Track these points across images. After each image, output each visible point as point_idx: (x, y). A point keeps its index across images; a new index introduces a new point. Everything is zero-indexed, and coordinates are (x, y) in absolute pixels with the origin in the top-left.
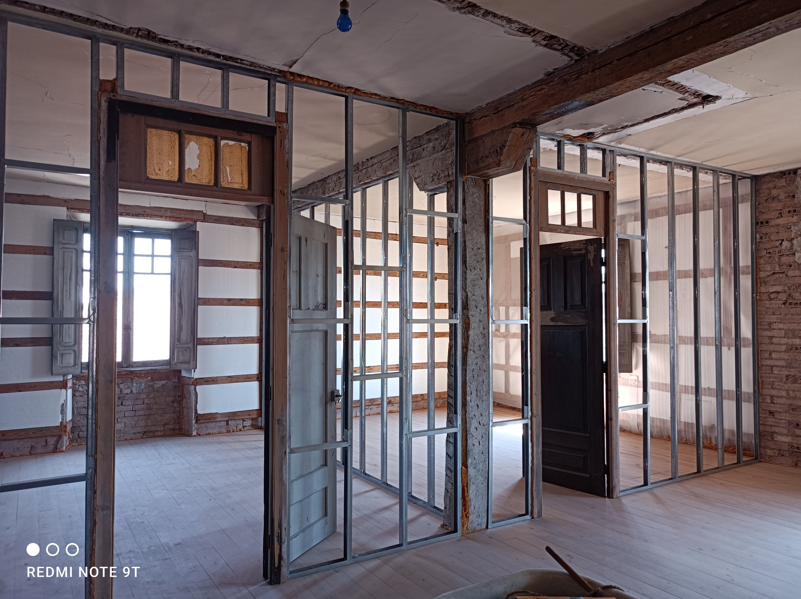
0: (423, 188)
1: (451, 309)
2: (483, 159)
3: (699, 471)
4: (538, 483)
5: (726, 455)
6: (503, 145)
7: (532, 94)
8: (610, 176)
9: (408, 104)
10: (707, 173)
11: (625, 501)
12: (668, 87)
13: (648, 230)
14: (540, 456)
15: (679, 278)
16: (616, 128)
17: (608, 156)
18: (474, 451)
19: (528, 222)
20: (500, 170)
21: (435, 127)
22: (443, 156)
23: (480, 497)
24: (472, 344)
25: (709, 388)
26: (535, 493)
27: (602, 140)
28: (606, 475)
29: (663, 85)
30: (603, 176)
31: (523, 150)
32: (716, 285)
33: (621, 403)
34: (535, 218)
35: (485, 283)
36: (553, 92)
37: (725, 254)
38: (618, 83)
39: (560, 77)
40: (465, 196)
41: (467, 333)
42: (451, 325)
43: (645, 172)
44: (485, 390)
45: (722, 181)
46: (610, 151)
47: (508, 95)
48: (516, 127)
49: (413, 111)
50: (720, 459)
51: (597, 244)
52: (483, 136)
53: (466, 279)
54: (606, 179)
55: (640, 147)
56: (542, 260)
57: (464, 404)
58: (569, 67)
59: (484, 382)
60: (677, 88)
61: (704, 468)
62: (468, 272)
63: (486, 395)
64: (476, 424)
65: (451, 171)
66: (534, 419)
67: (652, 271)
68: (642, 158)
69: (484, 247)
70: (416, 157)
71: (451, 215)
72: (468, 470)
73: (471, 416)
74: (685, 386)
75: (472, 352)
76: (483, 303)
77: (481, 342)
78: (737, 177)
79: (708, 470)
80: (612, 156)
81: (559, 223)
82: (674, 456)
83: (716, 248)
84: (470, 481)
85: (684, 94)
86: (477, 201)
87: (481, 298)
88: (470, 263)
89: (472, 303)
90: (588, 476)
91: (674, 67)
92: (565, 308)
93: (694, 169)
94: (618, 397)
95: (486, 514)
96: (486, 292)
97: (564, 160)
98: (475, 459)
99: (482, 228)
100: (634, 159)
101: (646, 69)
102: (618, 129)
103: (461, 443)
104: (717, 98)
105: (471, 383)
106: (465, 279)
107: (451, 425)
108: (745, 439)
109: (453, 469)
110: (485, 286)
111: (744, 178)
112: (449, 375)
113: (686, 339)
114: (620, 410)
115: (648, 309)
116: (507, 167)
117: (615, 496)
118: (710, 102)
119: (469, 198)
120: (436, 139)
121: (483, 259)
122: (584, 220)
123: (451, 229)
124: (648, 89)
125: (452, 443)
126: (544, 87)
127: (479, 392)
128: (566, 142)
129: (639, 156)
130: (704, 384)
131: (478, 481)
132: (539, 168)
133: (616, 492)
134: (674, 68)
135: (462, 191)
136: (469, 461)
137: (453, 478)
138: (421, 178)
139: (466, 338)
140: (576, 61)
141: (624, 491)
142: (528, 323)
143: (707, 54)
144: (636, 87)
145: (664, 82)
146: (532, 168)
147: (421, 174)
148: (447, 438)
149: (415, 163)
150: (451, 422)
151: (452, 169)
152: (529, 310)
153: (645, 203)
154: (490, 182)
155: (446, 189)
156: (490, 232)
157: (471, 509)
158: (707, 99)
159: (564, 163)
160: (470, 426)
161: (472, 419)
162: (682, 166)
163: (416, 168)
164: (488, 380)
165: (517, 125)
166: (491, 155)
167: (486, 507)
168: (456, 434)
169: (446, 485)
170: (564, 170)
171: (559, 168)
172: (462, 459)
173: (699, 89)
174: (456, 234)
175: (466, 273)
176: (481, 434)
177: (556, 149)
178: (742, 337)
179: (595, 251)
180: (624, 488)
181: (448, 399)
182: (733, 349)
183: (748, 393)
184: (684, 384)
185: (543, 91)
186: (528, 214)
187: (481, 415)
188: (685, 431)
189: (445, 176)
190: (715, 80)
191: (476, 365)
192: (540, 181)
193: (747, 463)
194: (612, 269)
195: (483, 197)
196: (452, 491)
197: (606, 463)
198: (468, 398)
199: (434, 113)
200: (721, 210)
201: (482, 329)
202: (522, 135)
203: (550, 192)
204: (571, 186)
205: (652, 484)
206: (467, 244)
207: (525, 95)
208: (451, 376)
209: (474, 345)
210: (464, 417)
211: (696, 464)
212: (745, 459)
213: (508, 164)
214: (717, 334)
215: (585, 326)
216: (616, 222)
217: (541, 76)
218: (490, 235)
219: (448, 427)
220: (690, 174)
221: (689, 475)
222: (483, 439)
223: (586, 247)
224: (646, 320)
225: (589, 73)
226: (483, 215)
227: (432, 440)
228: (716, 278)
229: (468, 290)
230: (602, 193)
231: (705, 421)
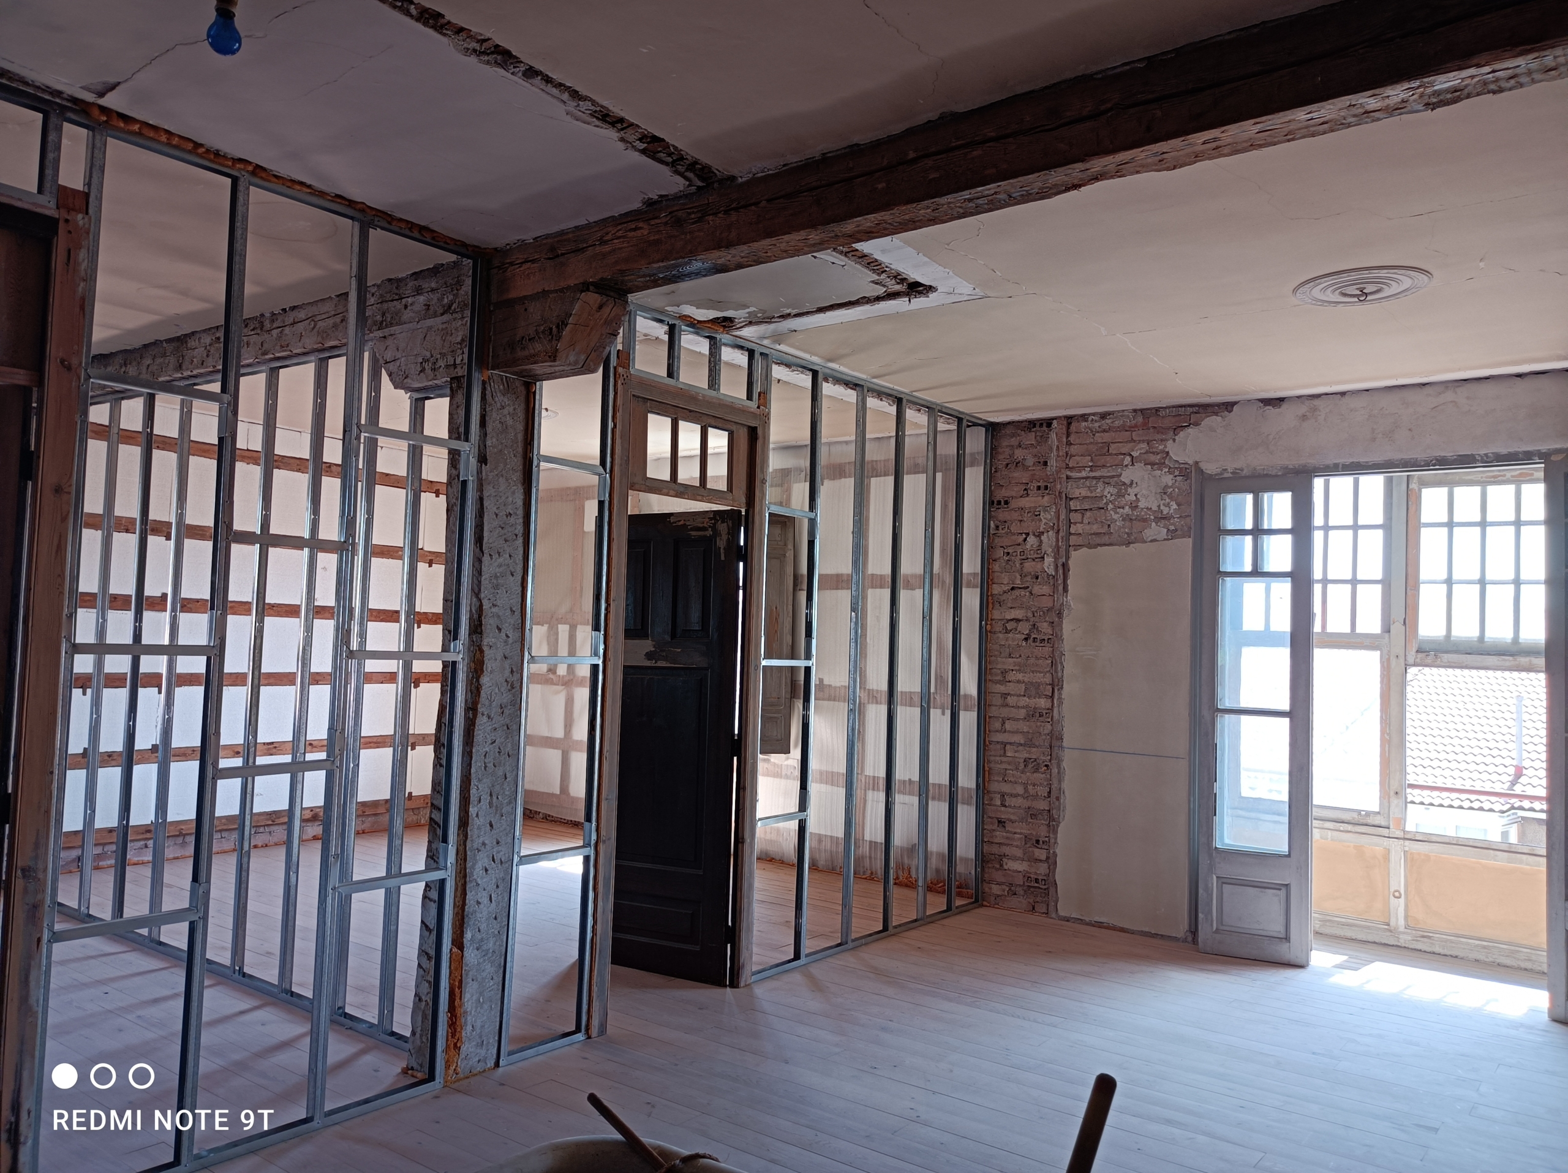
0: (402, 383)
1: (447, 632)
2: (524, 342)
3: (885, 928)
4: (605, 967)
5: (930, 897)
6: (563, 322)
7: (620, 234)
8: (759, 399)
9: (374, 213)
10: (919, 410)
11: (759, 991)
12: (854, 258)
13: (820, 501)
14: (610, 916)
15: (872, 587)
16: (772, 315)
17: (759, 361)
18: (479, 915)
19: (608, 470)
20: (557, 369)
21: (431, 266)
22: (444, 326)
23: (486, 1006)
24: (487, 703)
25: (910, 780)
26: (595, 988)
27: (748, 332)
28: (729, 945)
29: (846, 254)
30: (748, 399)
31: (602, 335)
32: (926, 603)
33: (762, 810)
34: (621, 465)
35: (520, 582)
36: (656, 237)
37: (943, 551)
38: (767, 242)
39: (670, 213)
40: (485, 410)
41: (478, 681)
42: (445, 665)
43: (819, 398)
44: (507, 793)
45: (941, 426)
46: (762, 354)
47: (575, 227)
48: (588, 290)
49: (383, 228)
50: (920, 904)
51: (732, 518)
52: (525, 297)
53: (480, 573)
54: (753, 405)
55: (812, 354)
56: (631, 543)
57: (464, 823)
58: (686, 196)
59: (506, 778)
60: (868, 264)
61: (895, 921)
62: (486, 559)
63: (510, 803)
64: (486, 860)
65: (460, 358)
66: (601, 847)
67: (824, 572)
68: (815, 374)
69: (520, 512)
70: (389, 319)
71: (456, 445)
72: (465, 953)
73: (475, 846)
74: (874, 777)
75: (485, 719)
76: (512, 622)
77: (506, 698)
78: (965, 423)
79: (900, 925)
80: (764, 363)
81: (666, 476)
82: (846, 905)
83: (928, 540)
84: (467, 975)
85: (879, 275)
86: (510, 422)
87: (508, 612)
88: (491, 541)
89: (491, 621)
90: (698, 948)
91: (856, 229)
92: (673, 636)
93: (899, 401)
94: (757, 801)
95: (497, 1038)
96: (520, 600)
97: (679, 362)
98: (479, 931)
99: (517, 476)
100: (802, 373)
101: (813, 225)
102: (774, 317)
103: (452, 901)
104: (930, 289)
105: (479, 780)
106: (478, 572)
107: (435, 865)
108: (960, 868)
109: (432, 953)
110: (520, 589)
111: (975, 424)
112: (437, 763)
113: (879, 696)
114: (759, 824)
115: (814, 642)
116: (570, 364)
117: (742, 984)
118: (920, 293)
119: (494, 415)
120: (433, 290)
121: (516, 535)
122: (711, 472)
123: (454, 472)
124: (822, 256)
125: (435, 902)
126: (641, 225)
127: (495, 798)
128: (683, 327)
129: (811, 370)
130: (899, 774)
131: (484, 974)
132: (632, 371)
133: (744, 976)
134: (859, 232)
135: (479, 399)
136: (468, 935)
137: (432, 973)
138: (398, 363)
139: (475, 690)
140: (699, 188)
141: (759, 972)
142: (600, 662)
143: (907, 217)
144: (797, 252)
145: (848, 250)
146: (620, 370)
147: (399, 355)
148: (425, 890)
149: (386, 332)
150: (433, 858)
151: (463, 353)
152: (602, 637)
153: (818, 454)
154: (538, 387)
155: (448, 391)
156: (534, 484)
157: (466, 1032)
158: (915, 289)
159: (679, 368)
160: (474, 865)
161: (479, 851)
162: (880, 394)
163: (389, 342)
164: (515, 773)
165: (591, 288)
166: (539, 338)
167: (498, 1024)
168: (442, 882)
169: (417, 986)
170: (678, 379)
171: (670, 374)
172: (454, 933)
173: (902, 270)
174: (464, 483)
175: (480, 561)
176: (494, 881)
177: (666, 338)
178: (962, 692)
179: (729, 533)
180: (760, 967)
181: (431, 812)
182: (948, 713)
183: (969, 789)
184: (871, 774)
185: (639, 233)
186: (609, 455)
187: (498, 843)
188: (870, 858)
189: (447, 366)
190: (926, 259)
191: (493, 743)
192: (634, 396)
193: (962, 910)
194: (756, 567)
195: (521, 414)
196: (429, 998)
197: (730, 924)
198: (473, 810)
199: (429, 240)
200: (939, 476)
201: (507, 672)
202: (600, 307)
203: (651, 417)
204: (691, 411)
205: (807, 956)
206: (486, 504)
207: (607, 234)
208: (441, 765)
209: (490, 705)
210: (461, 848)
211: (881, 916)
212: (959, 902)
213: (572, 358)
214: (924, 688)
215: (706, 669)
216: (767, 484)
217: (636, 205)
218: (534, 490)
219: (428, 869)
220: (893, 410)
221: (870, 935)
222: (499, 891)
223: (714, 524)
224: (811, 662)
225: (720, 215)
226: (520, 450)
227: (395, 896)
228: (926, 593)
229: (482, 595)
230: (746, 430)
231: (899, 838)
